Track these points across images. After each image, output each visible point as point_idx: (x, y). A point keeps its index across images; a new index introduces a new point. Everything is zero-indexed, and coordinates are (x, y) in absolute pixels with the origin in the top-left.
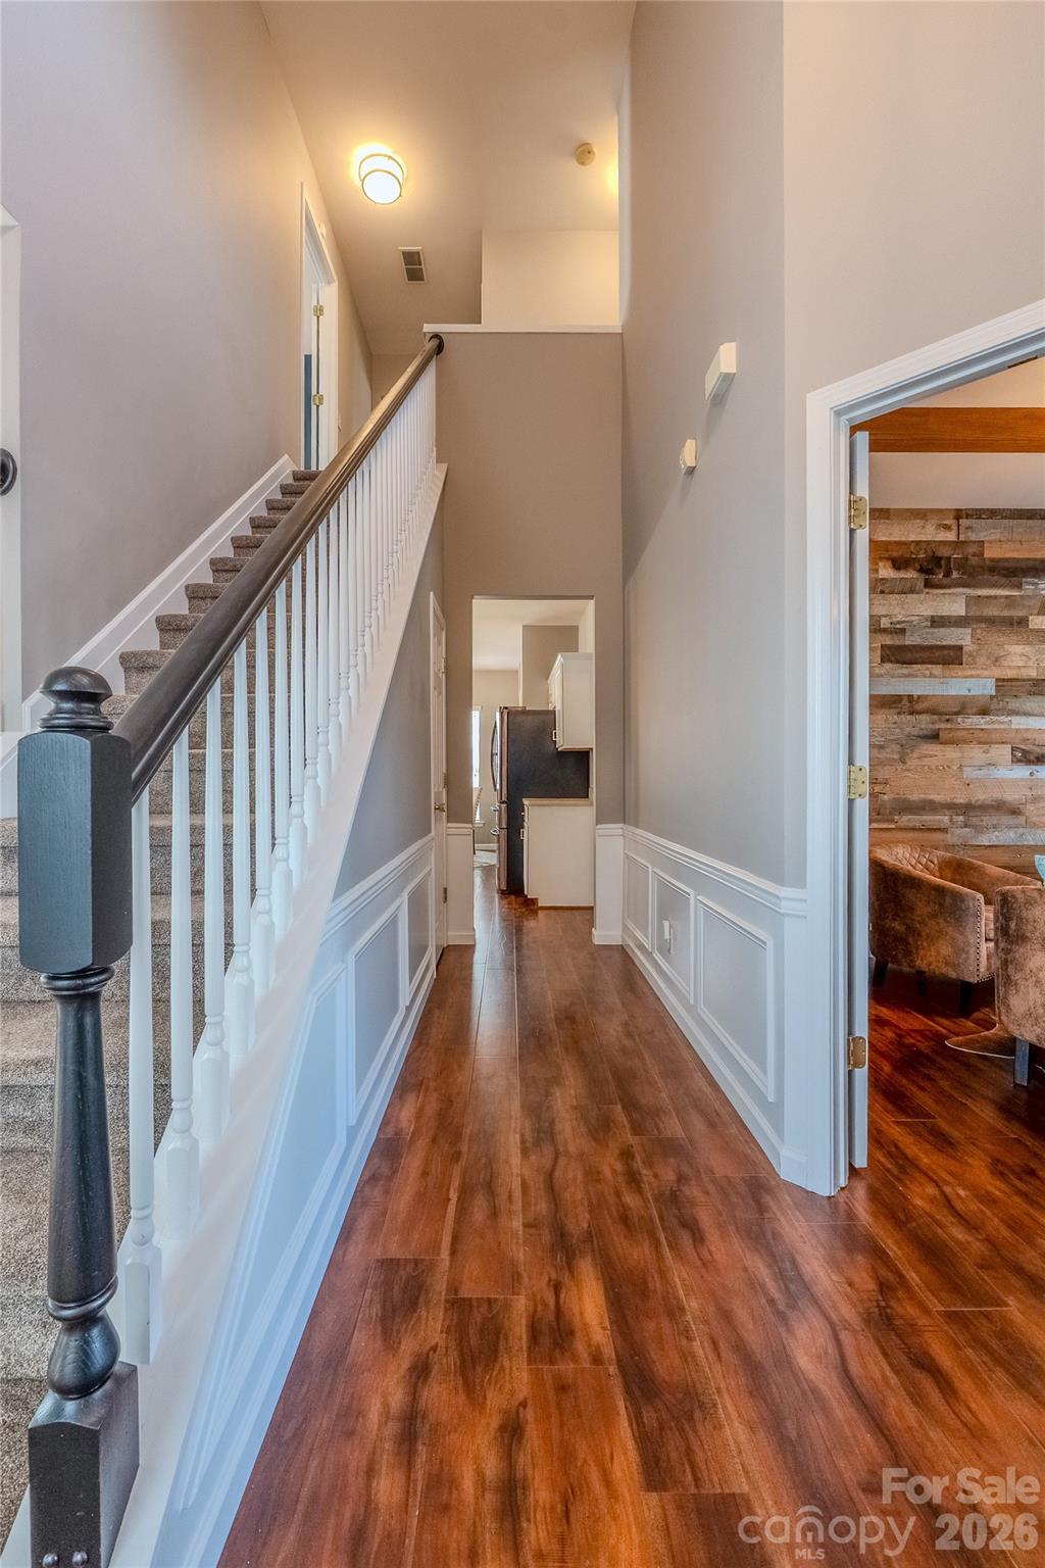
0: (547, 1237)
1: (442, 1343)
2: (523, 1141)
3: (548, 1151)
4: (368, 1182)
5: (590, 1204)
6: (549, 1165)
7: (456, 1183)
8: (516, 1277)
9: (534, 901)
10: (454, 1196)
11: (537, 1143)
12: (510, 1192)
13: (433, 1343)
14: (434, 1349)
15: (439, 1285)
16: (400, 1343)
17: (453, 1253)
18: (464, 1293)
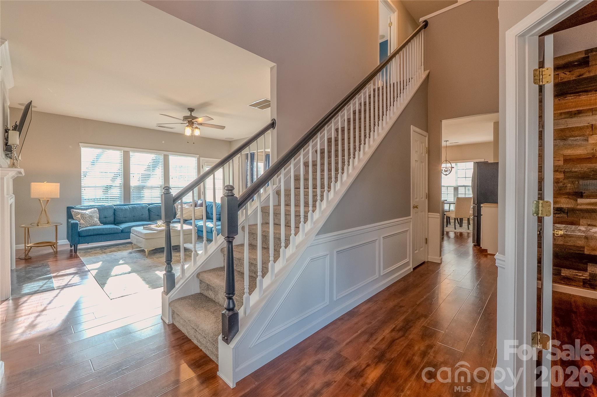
0: (377, 353)
1: (328, 360)
2: (394, 328)
3: (401, 334)
4: (339, 319)
5: (400, 353)
6: (396, 338)
7: (363, 329)
8: (359, 357)
9: (486, 251)
10: (359, 332)
11: (399, 330)
12: (377, 338)
13: (326, 359)
14: (325, 360)
15: (337, 349)
16: (318, 355)
17: (347, 344)
18: (341, 353)
